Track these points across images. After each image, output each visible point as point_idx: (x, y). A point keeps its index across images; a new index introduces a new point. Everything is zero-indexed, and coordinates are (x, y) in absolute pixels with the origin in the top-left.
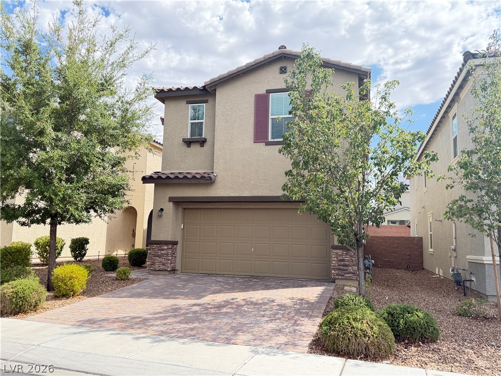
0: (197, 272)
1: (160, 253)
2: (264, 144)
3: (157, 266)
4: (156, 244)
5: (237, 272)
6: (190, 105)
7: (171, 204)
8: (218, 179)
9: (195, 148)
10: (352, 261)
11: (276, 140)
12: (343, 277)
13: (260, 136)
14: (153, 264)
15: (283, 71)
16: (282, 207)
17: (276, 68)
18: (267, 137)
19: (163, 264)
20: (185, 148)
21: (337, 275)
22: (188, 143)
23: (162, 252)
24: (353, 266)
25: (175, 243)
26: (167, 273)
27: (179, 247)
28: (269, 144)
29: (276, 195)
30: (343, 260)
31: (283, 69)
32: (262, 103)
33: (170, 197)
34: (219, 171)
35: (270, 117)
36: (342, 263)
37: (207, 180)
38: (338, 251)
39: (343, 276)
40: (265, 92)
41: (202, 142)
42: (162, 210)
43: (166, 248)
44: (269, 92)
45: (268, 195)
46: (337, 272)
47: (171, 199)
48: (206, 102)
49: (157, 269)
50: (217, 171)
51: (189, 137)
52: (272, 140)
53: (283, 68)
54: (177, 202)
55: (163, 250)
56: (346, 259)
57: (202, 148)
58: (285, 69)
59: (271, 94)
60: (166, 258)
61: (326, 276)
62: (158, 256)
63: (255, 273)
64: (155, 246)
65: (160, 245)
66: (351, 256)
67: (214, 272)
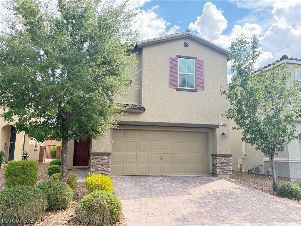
1: (102, 162)
2: (175, 89)
4: (98, 155)
5: (152, 173)
10: (228, 163)
11: (182, 88)
12: (223, 173)
13: (172, 84)
14: (97, 170)
15: (186, 45)
17: (182, 43)
18: (177, 86)
21: (220, 172)
24: (228, 166)
28: (178, 90)
29: (183, 123)
31: (187, 44)
32: (174, 63)
35: (179, 73)
36: (222, 164)
37: (141, 110)
39: (223, 172)
40: (175, 56)
43: (107, 158)
44: (178, 56)
45: (178, 122)
46: (220, 170)
52: (180, 88)
53: (187, 43)
55: (104, 160)
56: (224, 162)
58: (188, 44)
59: (179, 58)
60: (107, 165)
61: (206, 173)
62: (101, 164)
63: (164, 173)
64: (98, 157)
65: (102, 156)
66: (227, 160)
67: (135, 174)
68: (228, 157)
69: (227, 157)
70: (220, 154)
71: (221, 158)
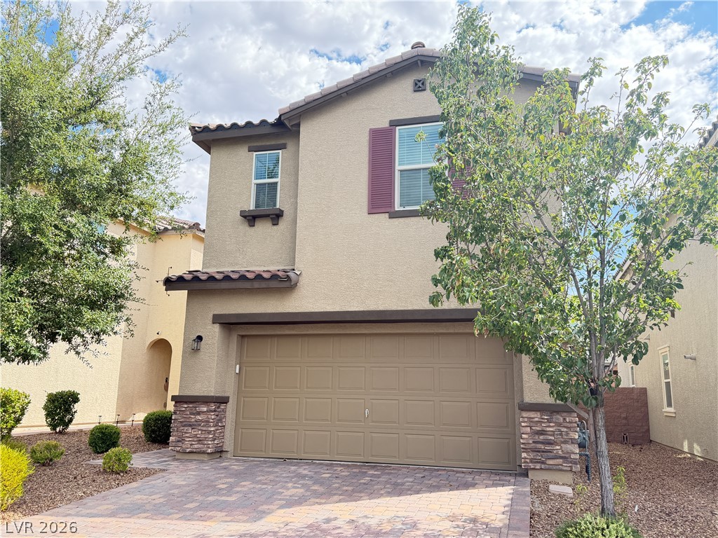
0: (263, 454)
1: (193, 420)
2: (387, 215)
3: (187, 445)
4: (186, 403)
5: (338, 454)
6: (255, 153)
7: (217, 327)
8: (303, 281)
9: (263, 228)
10: (561, 435)
11: (408, 208)
12: (543, 466)
13: (380, 200)
14: (181, 440)
15: (419, 87)
16: (422, 331)
17: (407, 83)
18: (392, 204)
19: (200, 441)
20: (244, 227)
21: (532, 461)
22: (251, 218)
23: (199, 417)
24: (563, 442)
25: (223, 401)
26: (205, 457)
27: (230, 408)
28: (395, 215)
29: (410, 308)
30: (542, 433)
31: (420, 84)
32: (381, 144)
33: (214, 315)
34: (304, 266)
35: (398, 167)
36: (541, 437)
37: (282, 283)
38: (532, 414)
39: (543, 463)
40: (386, 125)
41: (276, 217)
42: (200, 338)
43: (205, 409)
44: (395, 123)
45: (394, 308)
46: (532, 455)
47: (217, 319)
48: (283, 147)
49: (188, 450)
50: (299, 267)
51: (252, 207)
52: (402, 209)
53: (419, 81)
54: (229, 324)
55: (199, 413)
56: (548, 429)
57: (275, 227)
58: (423, 84)
59: (398, 128)
60: (204, 429)
61: (509, 463)
62: (190, 426)
63: (372, 456)
64: (186, 406)
65: (194, 405)
66: (559, 425)
67: (295, 456)
68: (565, 414)
69: (558, 412)
70: (534, 401)
71: (536, 416)
